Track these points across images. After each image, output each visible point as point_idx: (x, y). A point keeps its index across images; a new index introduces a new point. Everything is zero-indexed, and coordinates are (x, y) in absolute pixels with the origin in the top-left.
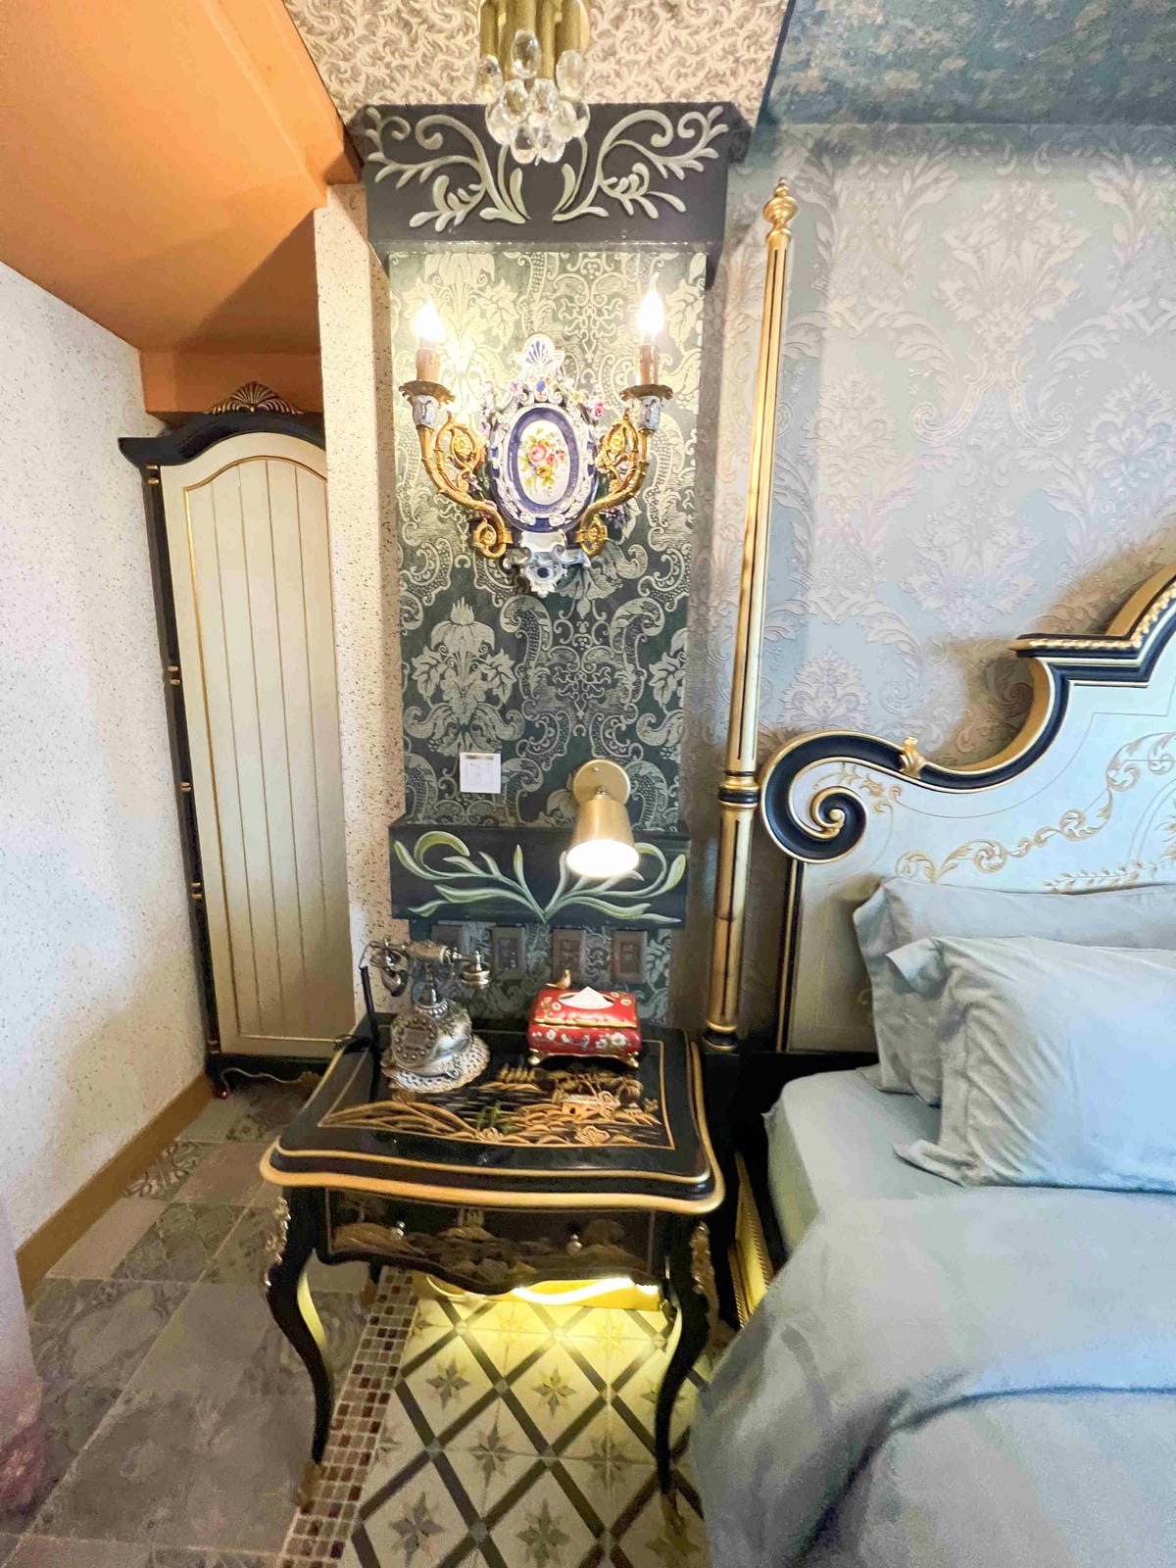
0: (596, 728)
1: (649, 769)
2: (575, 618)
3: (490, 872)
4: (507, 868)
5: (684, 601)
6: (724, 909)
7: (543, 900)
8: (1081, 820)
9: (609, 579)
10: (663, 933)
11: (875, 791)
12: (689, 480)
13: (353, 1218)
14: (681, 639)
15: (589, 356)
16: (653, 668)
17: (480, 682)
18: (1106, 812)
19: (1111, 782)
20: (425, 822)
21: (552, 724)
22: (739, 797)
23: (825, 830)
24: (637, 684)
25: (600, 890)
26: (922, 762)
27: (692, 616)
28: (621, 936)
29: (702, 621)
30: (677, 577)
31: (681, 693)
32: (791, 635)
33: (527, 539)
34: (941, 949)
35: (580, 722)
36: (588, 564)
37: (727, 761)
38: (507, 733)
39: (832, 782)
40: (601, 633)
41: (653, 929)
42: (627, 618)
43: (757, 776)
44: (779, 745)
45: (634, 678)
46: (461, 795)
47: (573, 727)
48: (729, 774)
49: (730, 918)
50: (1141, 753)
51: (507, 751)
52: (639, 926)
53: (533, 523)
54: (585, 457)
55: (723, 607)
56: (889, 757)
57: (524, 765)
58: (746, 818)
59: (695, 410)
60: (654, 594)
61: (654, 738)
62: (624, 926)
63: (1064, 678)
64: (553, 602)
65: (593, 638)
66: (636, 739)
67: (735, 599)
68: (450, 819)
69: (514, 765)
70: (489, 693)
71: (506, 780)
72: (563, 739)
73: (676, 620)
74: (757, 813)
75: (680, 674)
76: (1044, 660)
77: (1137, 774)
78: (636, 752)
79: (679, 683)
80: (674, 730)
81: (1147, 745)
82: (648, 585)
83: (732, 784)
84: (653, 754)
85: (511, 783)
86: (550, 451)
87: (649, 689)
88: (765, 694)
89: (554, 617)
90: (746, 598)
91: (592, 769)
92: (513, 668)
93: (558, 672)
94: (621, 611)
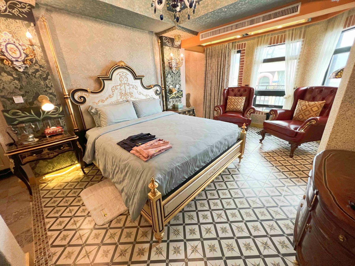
0: (39, 91)
1: (51, 96)
2: (29, 75)
3: (27, 114)
4: (30, 113)
5: (48, 72)
6: (71, 113)
7: (40, 117)
8: (111, 95)
9: (33, 69)
10: (62, 118)
11: (86, 95)
12: (42, 55)
13: (25, 157)
14: (49, 77)
15: (16, 35)
16: (46, 81)
17: (12, 85)
18: (113, 94)
19: (112, 91)
20: (9, 109)
21: (30, 91)
22: (67, 98)
23: (81, 101)
24: (44, 84)
25: (49, 113)
26: (90, 91)
27: (50, 74)
28: (55, 120)
29: (52, 75)
30: (45, 69)
31: (52, 85)
32: (67, 76)
33: (15, 63)
34: (96, 109)
35: (36, 90)
36: (28, 67)
37: (64, 94)
38: (22, 93)
39: (80, 95)
40: (34, 77)
41: (60, 118)
42: (39, 74)
43: (69, 95)
44: (71, 91)
45: (43, 83)
46: (16, 104)
47: (35, 91)
48: (64, 95)
49: (72, 114)
50: (114, 88)
51: (23, 96)
52: (58, 118)
53: (15, 60)
54: (22, 51)
55: (55, 73)
56: (86, 91)
57: (27, 98)
58: (69, 101)
59: (40, 45)
60: (42, 71)
61: (51, 91)
62: (55, 118)
63: (103, 80)
64: (24, 73)
65: (33, 77)
66: (47, 92)
67: (56, 71)
68: (15, 108)
69: (25, 98)
70: (15, 87)
71: (24, 100)
72: (33, 93)
73: (48, 75)
74: (71, 100)
75: (51, 82)
76: (100, 78)
77: (115, 90)
78: (48, 93)
79: (52, 83)
80: (53, 90)
81: (114, 87)
82: (41, 70)
83: (65, 96)
84: (51, 94)
85: (26, 101)
86: (14, 49)
87: (47, 85)
88: (67, 85)
89: (25, 75)
90: (58, 71)
91: (41, 97)
92: (19, 83)
93: (28, 83)
94: (37, 74)
